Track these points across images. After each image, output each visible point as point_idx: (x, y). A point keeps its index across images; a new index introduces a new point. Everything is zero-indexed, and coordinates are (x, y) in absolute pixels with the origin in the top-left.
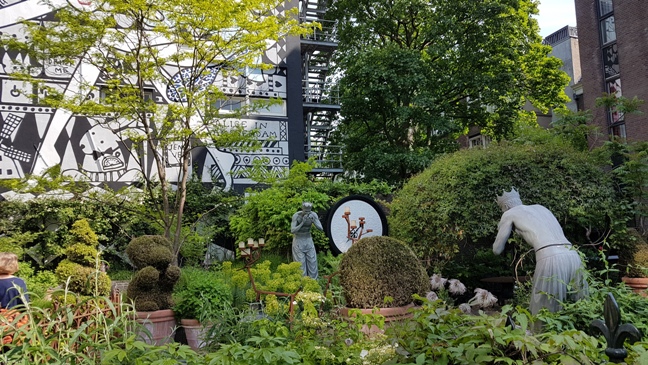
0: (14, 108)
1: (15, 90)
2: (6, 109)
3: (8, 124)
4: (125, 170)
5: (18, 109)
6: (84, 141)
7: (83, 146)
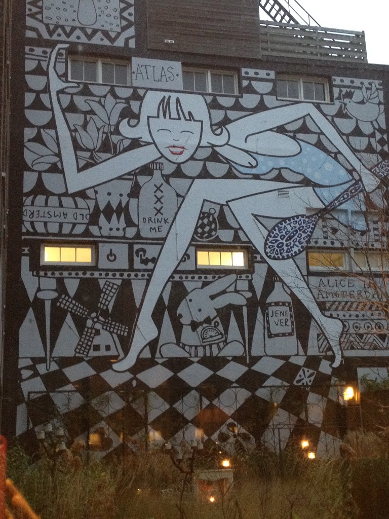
0: (110, 273)
1: (111, 254)
2: (103, 276)
3: (105, 293)
4: (226, 343)
5: (114, 275)
6: (182, 309)
7: (181, 316)
